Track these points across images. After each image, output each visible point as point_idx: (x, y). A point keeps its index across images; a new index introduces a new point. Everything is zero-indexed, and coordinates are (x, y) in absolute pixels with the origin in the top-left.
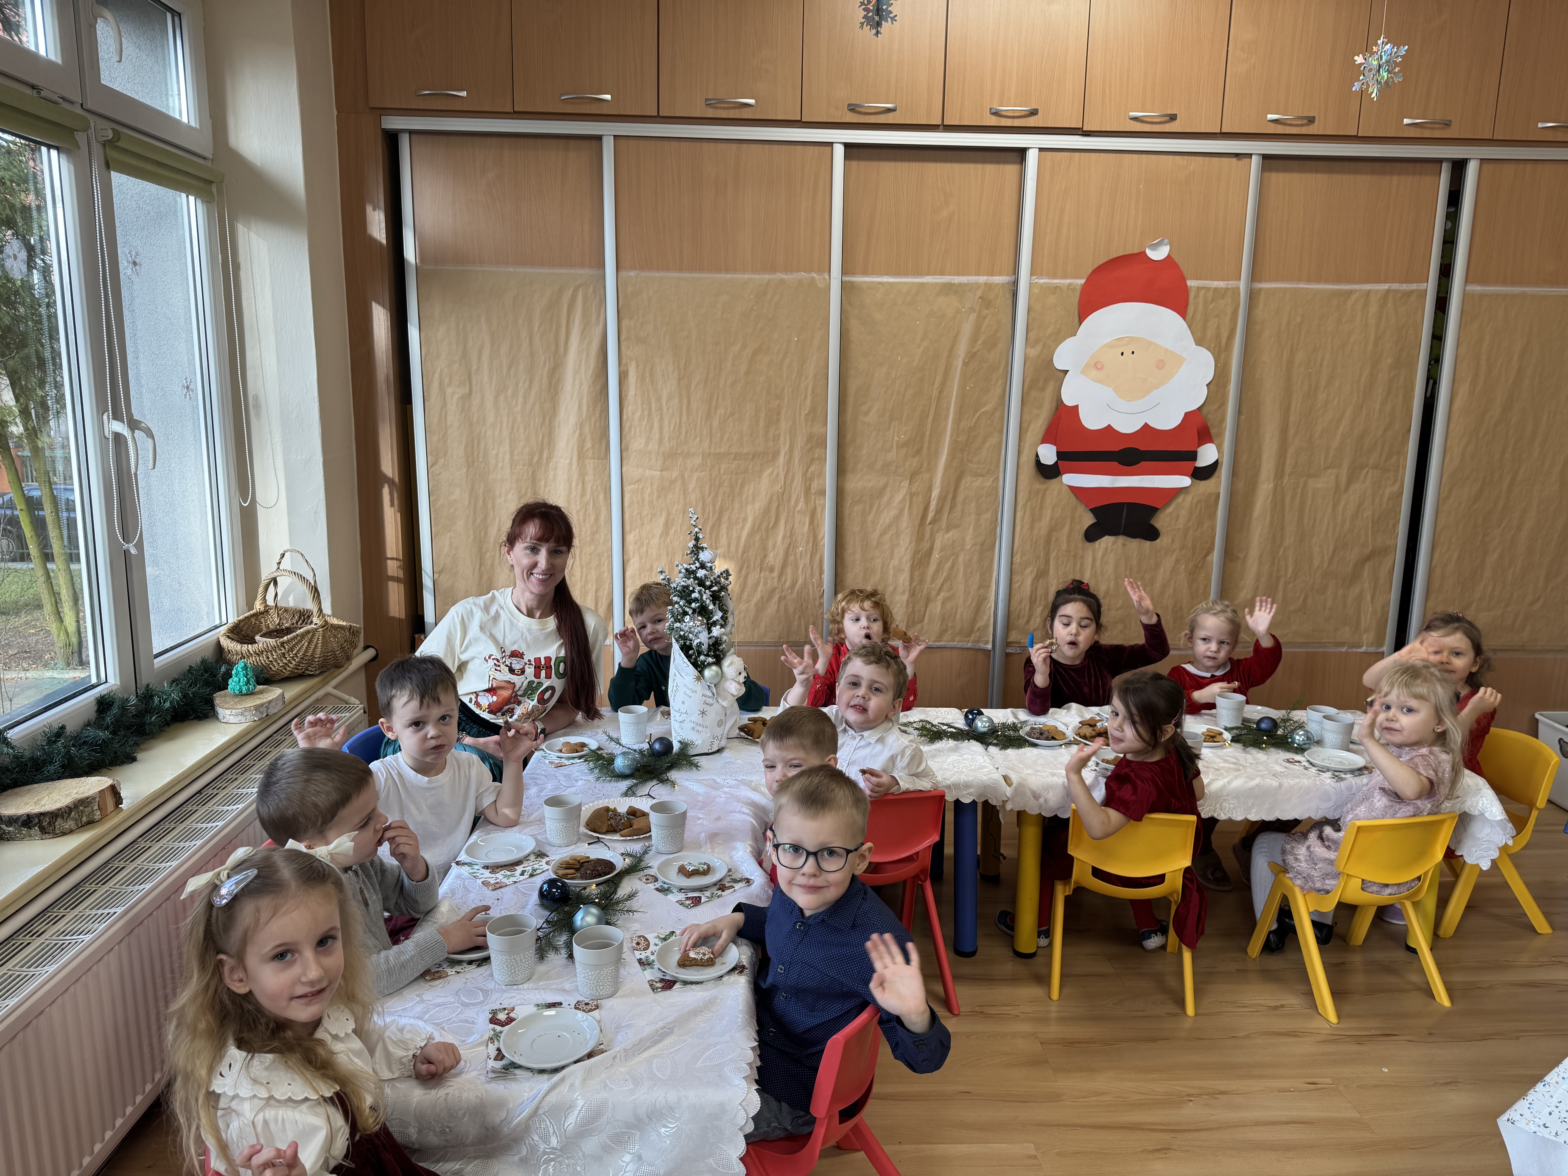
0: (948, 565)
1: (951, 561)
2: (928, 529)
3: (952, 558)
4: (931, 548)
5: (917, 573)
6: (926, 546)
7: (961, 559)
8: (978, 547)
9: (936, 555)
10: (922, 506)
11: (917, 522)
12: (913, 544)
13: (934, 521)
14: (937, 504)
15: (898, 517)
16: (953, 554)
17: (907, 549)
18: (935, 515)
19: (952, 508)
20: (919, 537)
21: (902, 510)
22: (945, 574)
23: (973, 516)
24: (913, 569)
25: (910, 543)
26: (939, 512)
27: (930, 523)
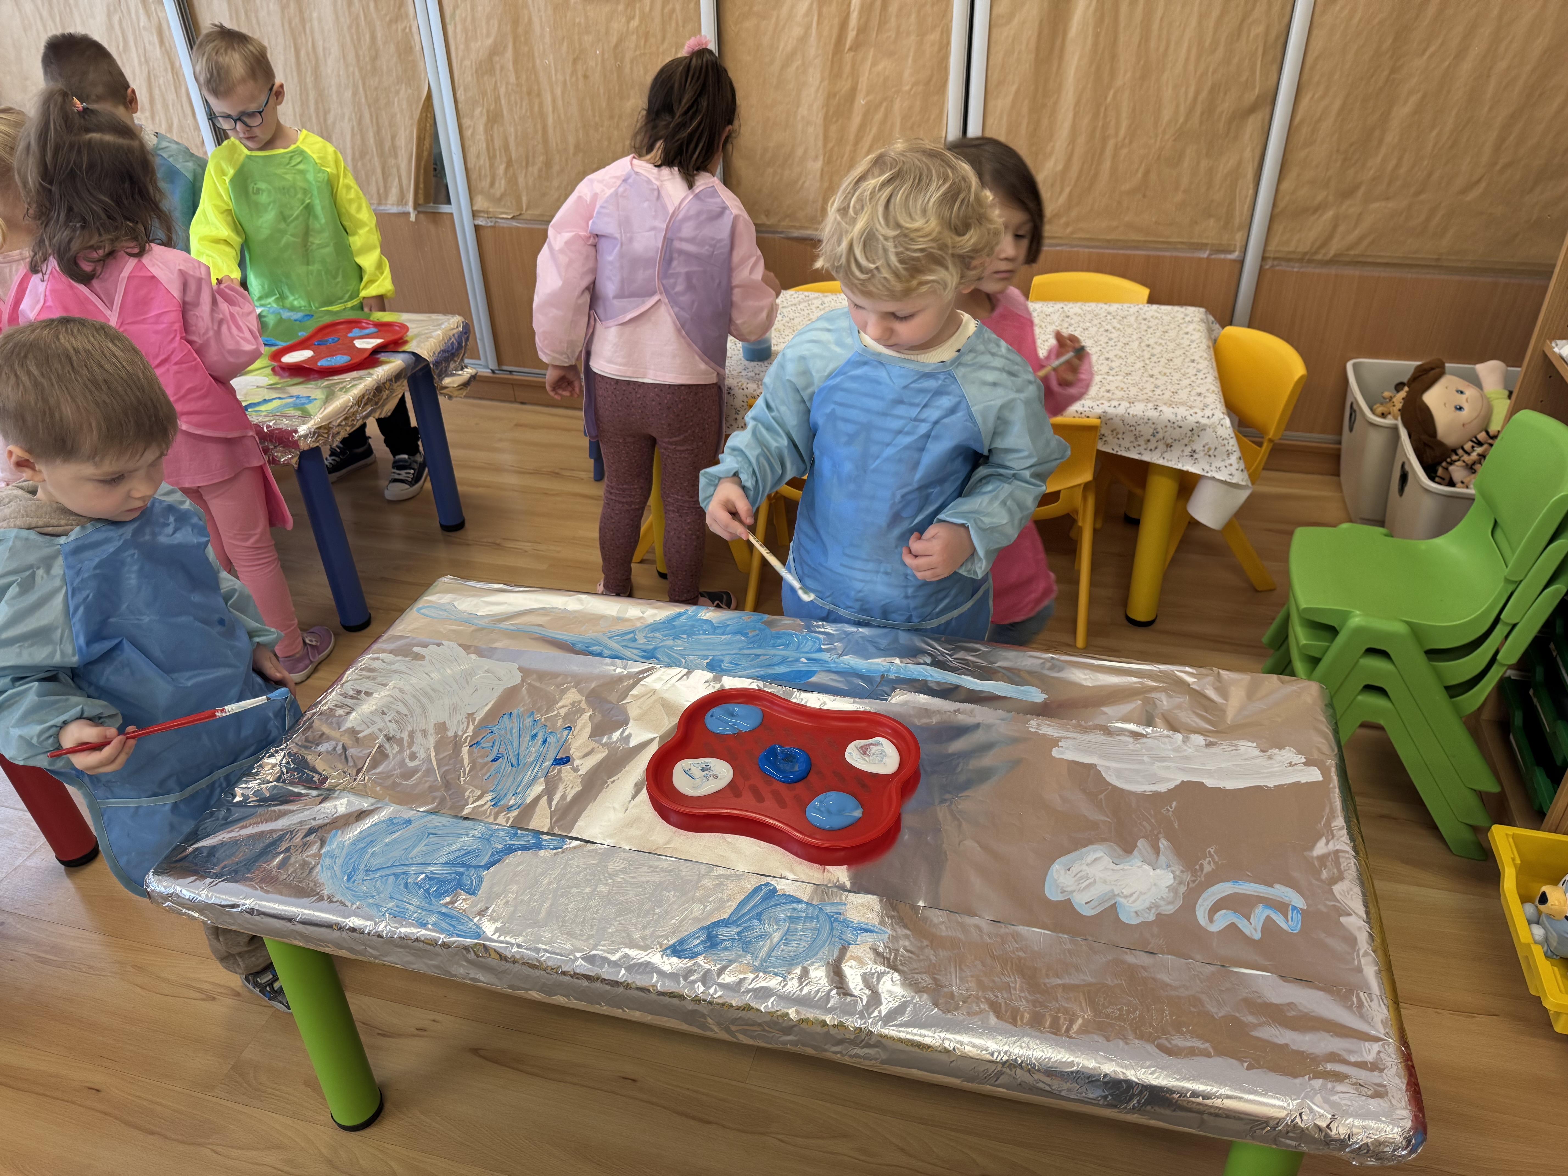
0: (879, 116)
1: (883, 109)
2: (848, 57)
3: (885, 104)
4: (854, 90)
5: (833, 128)
6: (844, 85)
7: (897, 106)
8: (920, 88)
9: (861, 101)
10: (836, 21)
11: (830, 48)
12: (826, 82)
13: (857, 46)
14: (860, 18)
15: (803, 39)
16: (885, 99)
17: (818, 88)
18: (857, 35)
19: (882, 23)
20: (834, 70)
21: (808, 28)
22: (874, 130)
23: (913, 37)
24: (827, 121)
25: (821, 82)
26: (862, 30)
27: (850, 49)
